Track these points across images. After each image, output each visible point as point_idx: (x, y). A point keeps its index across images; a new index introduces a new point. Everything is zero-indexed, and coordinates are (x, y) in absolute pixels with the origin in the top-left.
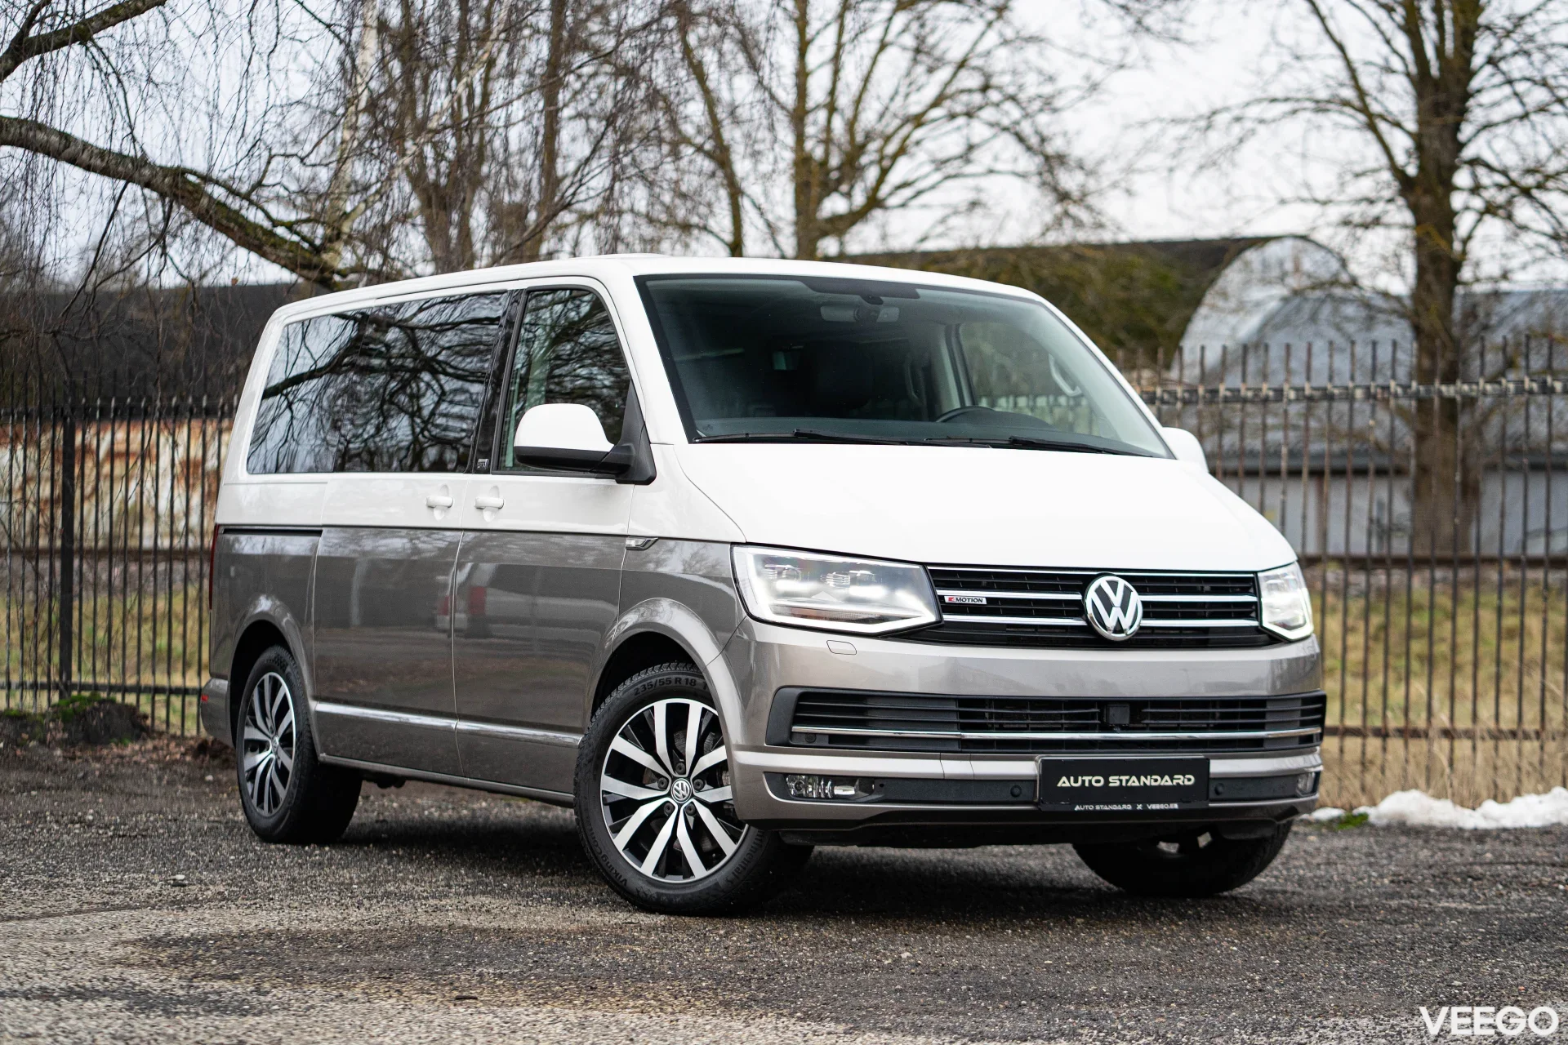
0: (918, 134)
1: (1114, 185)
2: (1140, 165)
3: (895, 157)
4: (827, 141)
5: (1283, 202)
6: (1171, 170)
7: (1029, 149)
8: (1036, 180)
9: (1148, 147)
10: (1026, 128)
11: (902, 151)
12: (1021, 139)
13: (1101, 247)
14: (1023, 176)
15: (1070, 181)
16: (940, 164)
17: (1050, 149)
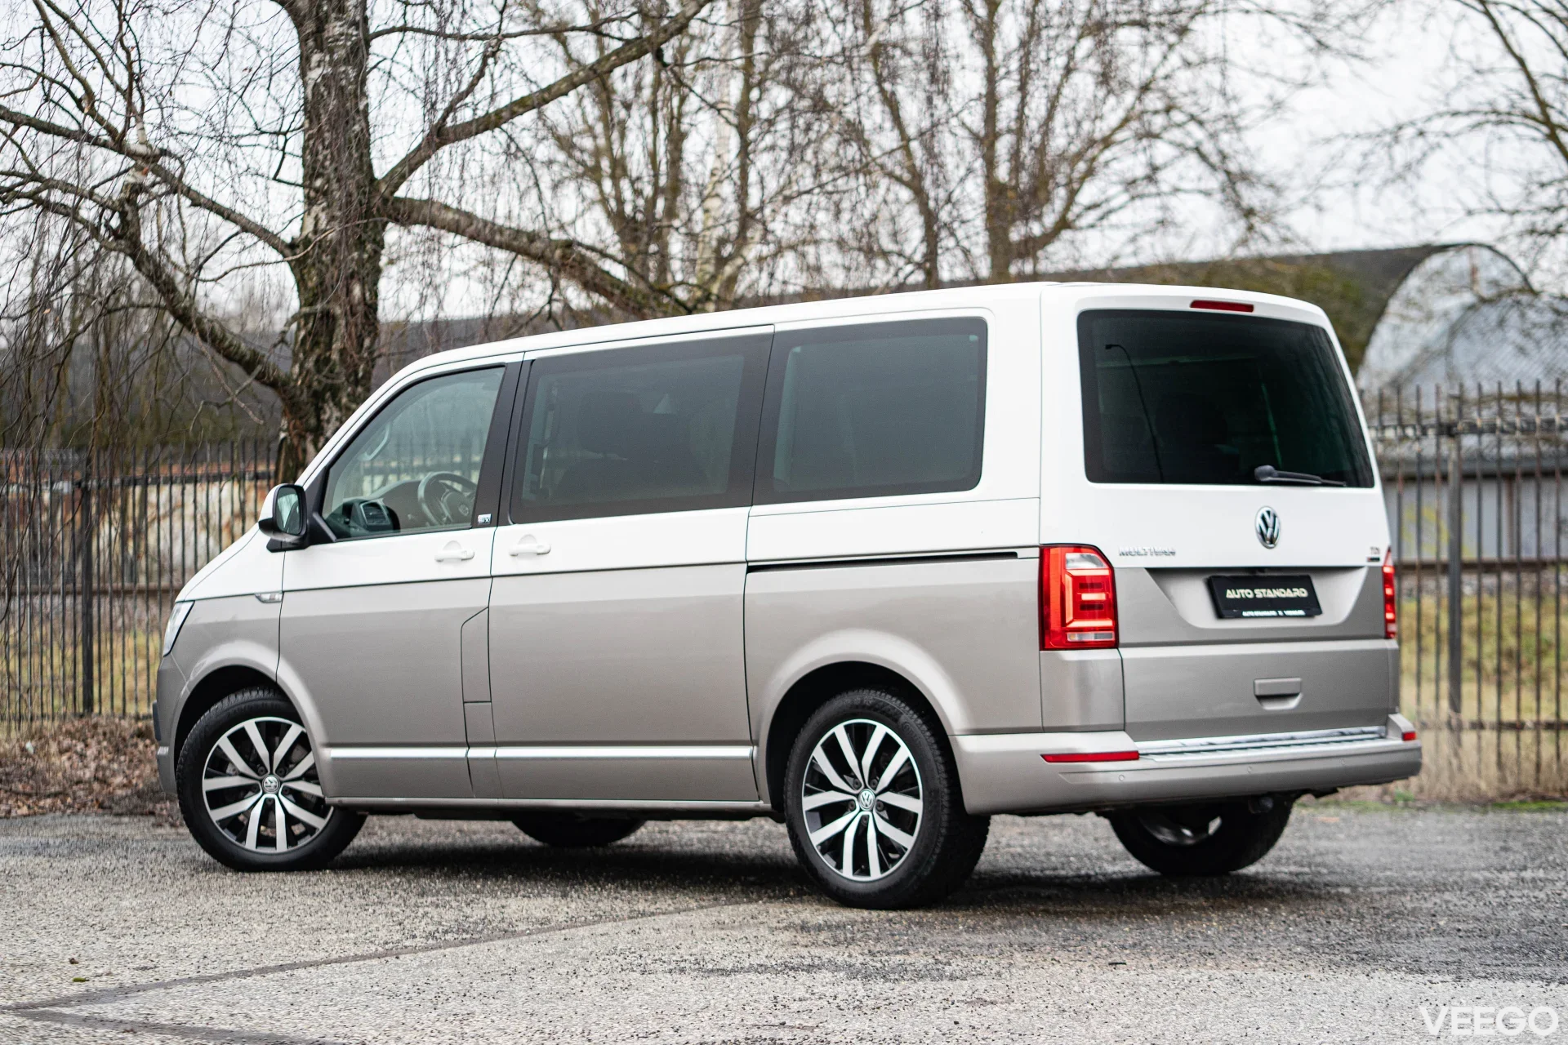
0: (1107, 154)
2: (1328, 180)
3: (1082, 180)
4: (1017, 167)
5: (1470, 213)
6: (1356, 185)
7: (1213, 167)
8: (1219, 196)
9: (1333, 164)
10: (1208, 148)
11: (1090, 173)
12: (1203, 157)
13: (1289, 259)
14: (1207, 194)
15: (1251, 196)
16: (1128, 184)
17: (1233, 167)
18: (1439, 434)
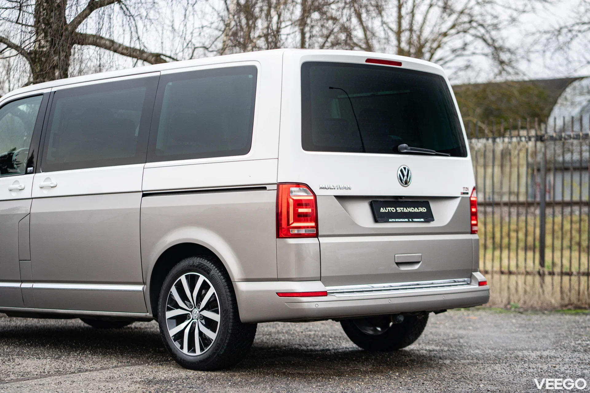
0: (445, 39)
1: (523, 58)
2: (532, 49)
3: (436, 49)
4: (410, 43)
6: (544, 52)
7: (488, 45)
8: (491, 57)
9: (536, 42)
10: (487, 37)
11: (439, 46)
12: (485, 41)
13: (518, 82)
14: (486, 55)
15: (505, 57)
16: (454, 51)
17: (497, 45)
18: (536, 140)
